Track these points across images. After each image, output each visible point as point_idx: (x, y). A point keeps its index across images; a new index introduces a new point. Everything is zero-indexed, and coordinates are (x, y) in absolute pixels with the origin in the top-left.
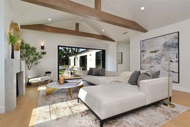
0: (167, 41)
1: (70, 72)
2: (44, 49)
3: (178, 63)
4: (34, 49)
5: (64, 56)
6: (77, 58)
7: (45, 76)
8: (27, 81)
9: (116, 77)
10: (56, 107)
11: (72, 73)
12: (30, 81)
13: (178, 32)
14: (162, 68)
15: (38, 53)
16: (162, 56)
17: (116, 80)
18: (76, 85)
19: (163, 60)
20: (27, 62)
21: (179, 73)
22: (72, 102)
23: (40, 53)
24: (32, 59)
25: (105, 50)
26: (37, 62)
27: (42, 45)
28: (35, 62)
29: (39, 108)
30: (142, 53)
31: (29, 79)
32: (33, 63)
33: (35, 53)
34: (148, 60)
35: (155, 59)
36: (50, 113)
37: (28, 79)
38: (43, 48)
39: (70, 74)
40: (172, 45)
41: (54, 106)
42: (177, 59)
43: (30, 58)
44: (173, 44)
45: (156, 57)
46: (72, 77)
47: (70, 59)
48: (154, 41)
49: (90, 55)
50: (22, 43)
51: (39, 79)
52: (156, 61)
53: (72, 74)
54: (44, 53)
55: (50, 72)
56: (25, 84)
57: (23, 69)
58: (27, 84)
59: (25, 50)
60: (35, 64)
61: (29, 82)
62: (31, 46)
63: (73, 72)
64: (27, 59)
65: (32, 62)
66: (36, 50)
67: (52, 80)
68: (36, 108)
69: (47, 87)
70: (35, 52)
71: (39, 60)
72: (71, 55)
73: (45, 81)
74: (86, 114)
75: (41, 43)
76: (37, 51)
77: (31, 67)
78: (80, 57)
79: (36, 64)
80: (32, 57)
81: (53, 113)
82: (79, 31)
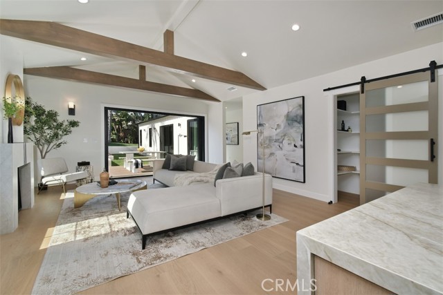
0: (290, 110)
1: (134, 161)
2: (74, 115)
3: (302, 149)
4: (52, 115)
5: (130, 123)
6: (154, 129)
7: (77, 170)
8: (39, 182)
9: (202, 174)
10: (87, 225)
11: (137, 165)
12: (44, 181)
13: (303, 97)
14: (284, 158)
15: (61, 125)
16: (285, 135)
17: (198, 179)
18: (130, 188)
19: (285, 142)
20: (38, 142)
21: (304, 166)
22: (118, 217)
23: (66, 123)
24: (48, 136)
25: (203, 118)
26: (60, 141)
27: (71, 106)
28: (55, 142)
29: (57, 228)
30: (259, 128)
31: (43, 177)
32: (52, 144)
33: (55, 124)
34: (267, 142)
35: (276, 141)
36: (75, 233)
37: (40, 178)
38: (72, 111)
39: (134, 167)
40: (295, 118)
41: (85, 223)
42: (302, 143)
43: (45, 134)
44: (296, 116)
45: (278, 138)
46: (139, 172)
47: (141, 131)
48: (275, 108)
49: (179, 125)
50: (27, 103)
51: (63, 178)
52: (277, 144)
53: (137, 167)
54: (74, 124)
55: (88, 164)
56: (35, 188)
57: (30, 160)
58: (39, 188)
59: (33, 118)
60: (55, 147)
61: (42, 184)
62: (47, 109)
63: (139, 161)
64: (38, 136)
65: (49, 142)
66: (58, 118)
67: (92, 180)
68: (54, 226)
69: (76, 193)
70: (55, 121)
71: (65, 138)
72: (144, 121)
73: (77, 180)
74: (133, 233)
75: (68, 102)
76: (60, 119)
77: (46, 152)
78: (161, 127)
79: (59, 146)
80: (48, 133)
81: (80, 233)
82: (147, 80)
